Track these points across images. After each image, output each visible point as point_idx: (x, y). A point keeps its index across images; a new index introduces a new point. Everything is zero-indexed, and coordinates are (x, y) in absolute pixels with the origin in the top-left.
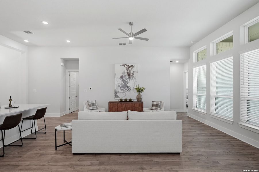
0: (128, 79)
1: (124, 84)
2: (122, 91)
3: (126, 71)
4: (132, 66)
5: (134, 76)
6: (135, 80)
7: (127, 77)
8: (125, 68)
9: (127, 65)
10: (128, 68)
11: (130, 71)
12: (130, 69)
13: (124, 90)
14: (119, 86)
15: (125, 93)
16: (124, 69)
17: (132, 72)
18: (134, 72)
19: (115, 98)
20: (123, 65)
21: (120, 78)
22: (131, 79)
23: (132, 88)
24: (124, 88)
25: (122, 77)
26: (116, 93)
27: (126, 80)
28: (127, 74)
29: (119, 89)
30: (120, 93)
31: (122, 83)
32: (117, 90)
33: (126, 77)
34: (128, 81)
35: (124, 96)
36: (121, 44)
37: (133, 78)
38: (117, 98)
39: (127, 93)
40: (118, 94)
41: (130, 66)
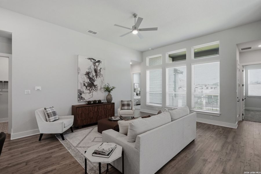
0: (95, 77)
1: (90, 82)
2: (88, 91)
3: (93, 67)
4: (99, 61)
5: (101, 73)
6: (102, 78)
7: (94, 74)
8: (92, 63)
9: (93, 59)
10: (95, 63)
11: (97, 67)
12: (97, 64)
13: (91, 89)
14: (84, 84)
15: (91, 93)
16: (90, 63)
17: (99, 69)
18: (101, 68)
19: (78, 100)
20: (89, 59)
21: (85, 74)
22: (98, 77)
23: (99, 88)
24: (91, 88)
25: (88, 74)
26: (81, 94)
27: (93, 78)
28: (94, 70)
29: (85, 88)
30: (86, 93)
31: (88, 81)
32: (82, 90)
33: (92, 74)
34: (95, 78)
35: (90, 97)
36: (90, 32)
37: (101, 76)
38: (82, 101)
39: (95, 93)
40: (83, 95)
41: (97, 61)
